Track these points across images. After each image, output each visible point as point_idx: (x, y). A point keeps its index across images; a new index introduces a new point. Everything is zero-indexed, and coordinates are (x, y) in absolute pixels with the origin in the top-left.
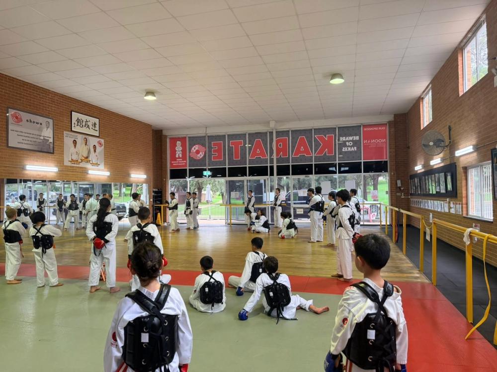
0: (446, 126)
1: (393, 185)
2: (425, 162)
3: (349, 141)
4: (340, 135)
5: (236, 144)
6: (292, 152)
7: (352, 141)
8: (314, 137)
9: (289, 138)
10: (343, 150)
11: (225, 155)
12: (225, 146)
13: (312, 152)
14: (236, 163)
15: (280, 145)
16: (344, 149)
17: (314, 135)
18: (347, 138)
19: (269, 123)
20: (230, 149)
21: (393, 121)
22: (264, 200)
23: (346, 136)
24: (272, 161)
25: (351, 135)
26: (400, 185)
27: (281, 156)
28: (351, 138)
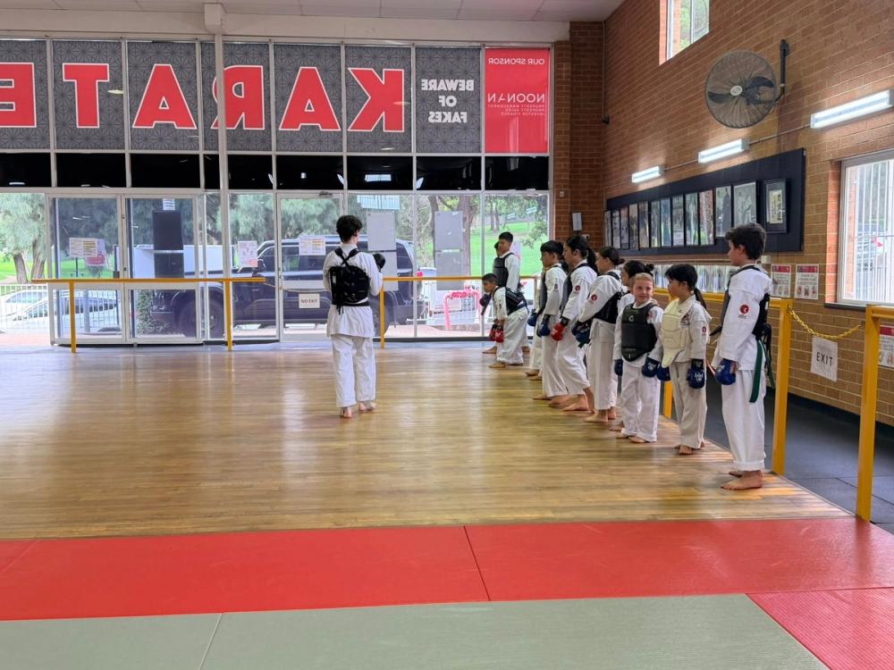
0: (770, 41)
1: (563, 226)
2: (667, 158)
3: (446, 93)
4: (423, 74)
5: (86, 78)
6: (278, 114)
7: (456, 93)
8: (347, 70)
9: (267, 69)
10: (431, 120)
11: (43, 110)
12: (42, 81)
13: (340, 119)
14: (87, 138)
15: (238, 90)
16: (434, 117)
17: (346, 66)
18: (442, 81)
19: (203, 13)
20: (63, 93)
21: (566, 43)
22: (188, 266)
23: (438, 75)
24: (211, 138)
25: (452, 75)
26: (580, 228)
27: (241, 125)
28: (452, 85)
